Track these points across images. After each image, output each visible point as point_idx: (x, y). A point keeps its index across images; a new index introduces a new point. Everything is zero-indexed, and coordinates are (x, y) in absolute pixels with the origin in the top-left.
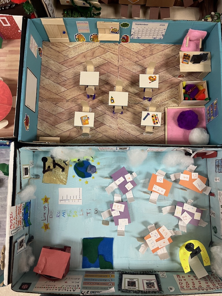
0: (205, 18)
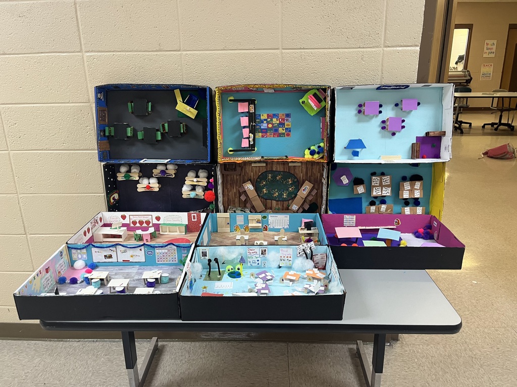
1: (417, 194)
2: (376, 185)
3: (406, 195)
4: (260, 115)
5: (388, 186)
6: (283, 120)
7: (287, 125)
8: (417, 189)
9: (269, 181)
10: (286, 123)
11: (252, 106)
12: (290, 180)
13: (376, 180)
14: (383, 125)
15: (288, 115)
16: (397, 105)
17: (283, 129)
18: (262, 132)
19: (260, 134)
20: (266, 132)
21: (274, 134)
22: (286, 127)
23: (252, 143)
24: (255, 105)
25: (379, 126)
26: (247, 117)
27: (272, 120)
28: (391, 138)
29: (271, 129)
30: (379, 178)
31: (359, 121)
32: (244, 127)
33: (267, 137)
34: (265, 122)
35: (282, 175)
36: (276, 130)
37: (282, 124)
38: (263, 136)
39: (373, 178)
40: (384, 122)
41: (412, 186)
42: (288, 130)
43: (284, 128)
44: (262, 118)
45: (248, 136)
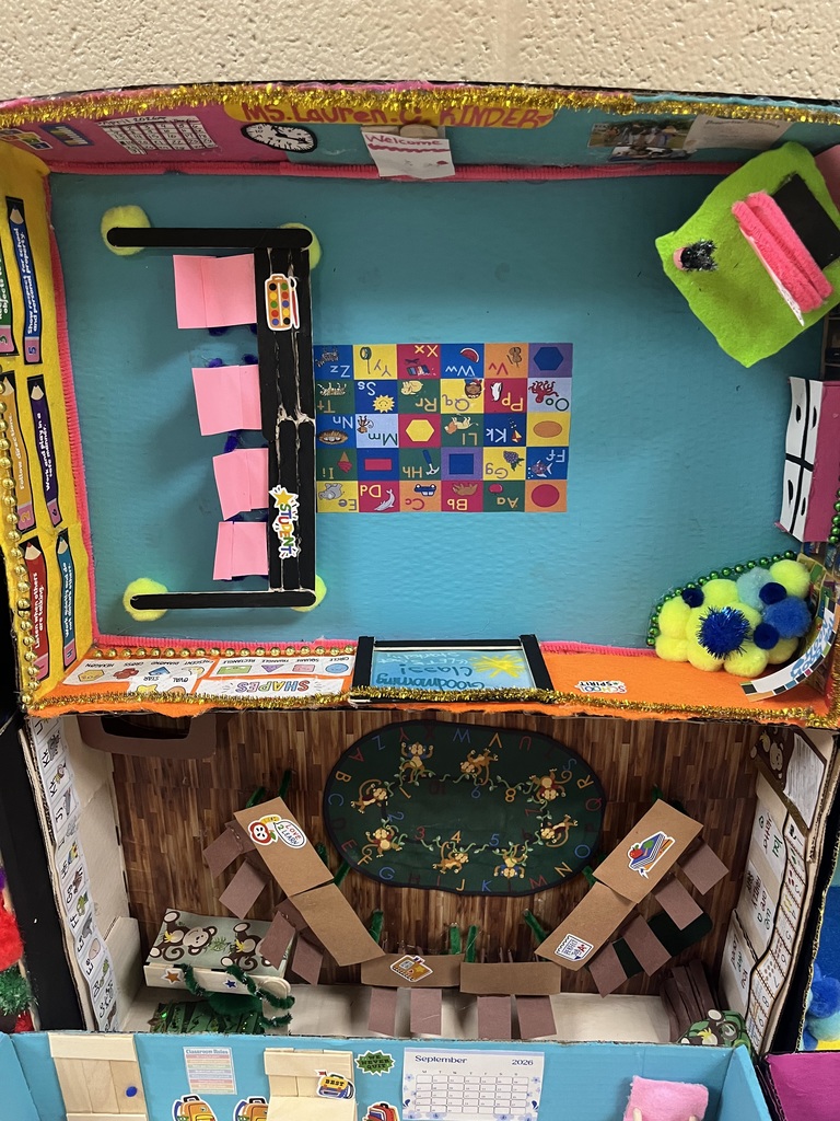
0: (691, 1034)
4: (345, 354)
6: (516, 388)
7: (542, 429)
9: (409, 788)
10: (536, 414)
11: (283, 285)
12: (547, 782)
15: (551, 359)
17: (513, 460)
18: (362, 478)
19: (351, 489)
20: (391, 477)
21: (448, 493)
22: (533, 440)
23: (290, 550)
24: (302, 271)
26: (253, 369)
27: (432, 390)
29: (425, 453)
32: (234, 440)
33: (396, 507)
34: (384, 403)
35: (494, 750)
36: (465, 464)
37: (503, 422)
38: (367, 504)
42: (551, 464)
43: (521, 452)
44: (363, 371)
45: (262, 504)
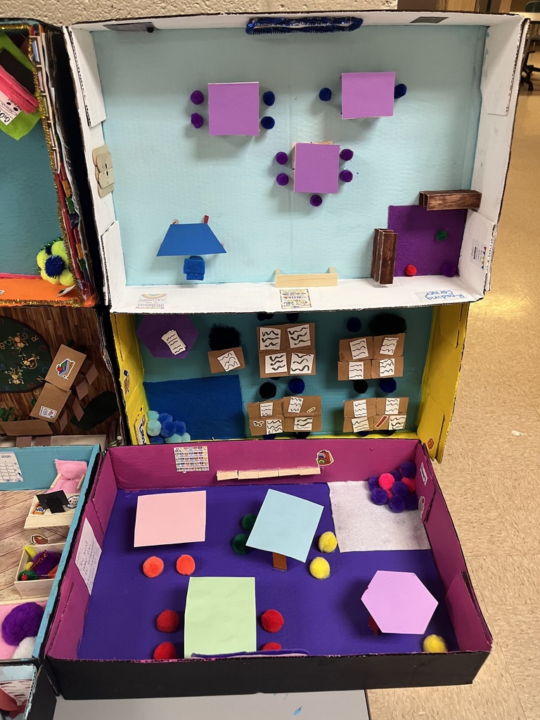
1: (387, 369)
2: (271, 347)
3: (356, 372)
5: (305, 350)
8: (389, 357)
13: (272, 335)
14: (283, 169)
16: (325, 95)
25: (270, 171)
28: (308, 213)
30: (278, 331)
31: (201, 154)
39: (263, 330)
40: (282, 158)
41: (374, 350)
